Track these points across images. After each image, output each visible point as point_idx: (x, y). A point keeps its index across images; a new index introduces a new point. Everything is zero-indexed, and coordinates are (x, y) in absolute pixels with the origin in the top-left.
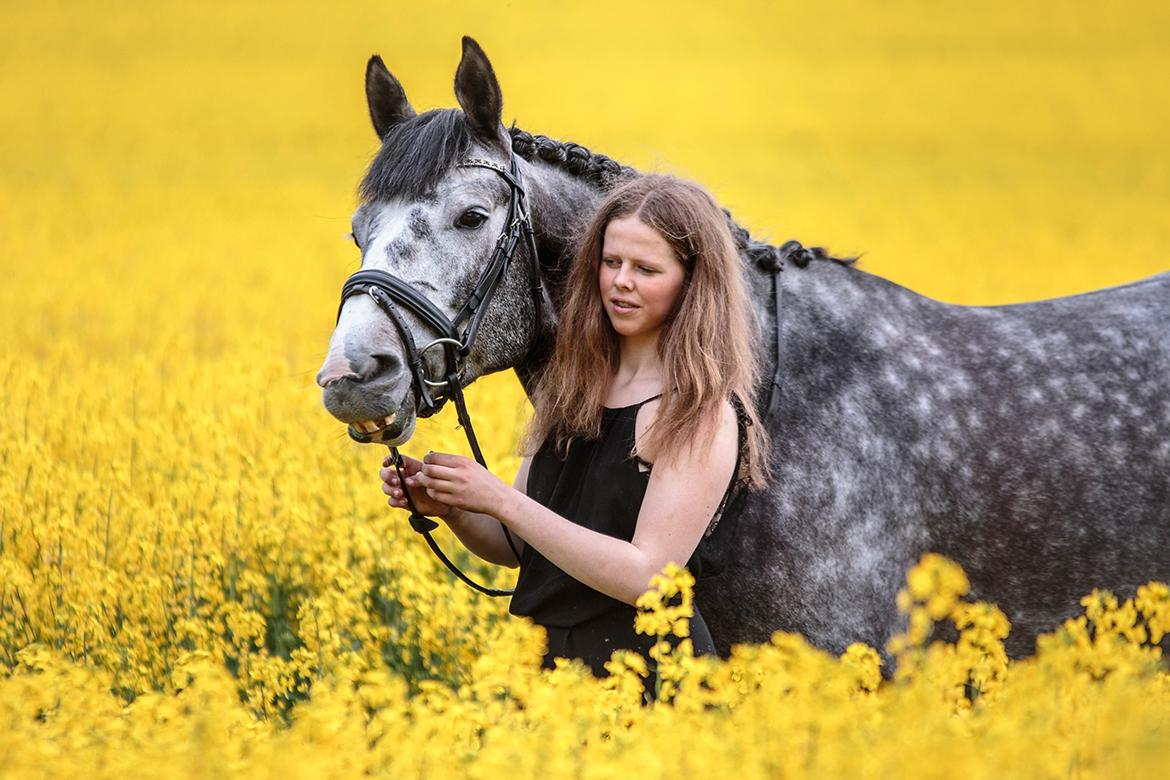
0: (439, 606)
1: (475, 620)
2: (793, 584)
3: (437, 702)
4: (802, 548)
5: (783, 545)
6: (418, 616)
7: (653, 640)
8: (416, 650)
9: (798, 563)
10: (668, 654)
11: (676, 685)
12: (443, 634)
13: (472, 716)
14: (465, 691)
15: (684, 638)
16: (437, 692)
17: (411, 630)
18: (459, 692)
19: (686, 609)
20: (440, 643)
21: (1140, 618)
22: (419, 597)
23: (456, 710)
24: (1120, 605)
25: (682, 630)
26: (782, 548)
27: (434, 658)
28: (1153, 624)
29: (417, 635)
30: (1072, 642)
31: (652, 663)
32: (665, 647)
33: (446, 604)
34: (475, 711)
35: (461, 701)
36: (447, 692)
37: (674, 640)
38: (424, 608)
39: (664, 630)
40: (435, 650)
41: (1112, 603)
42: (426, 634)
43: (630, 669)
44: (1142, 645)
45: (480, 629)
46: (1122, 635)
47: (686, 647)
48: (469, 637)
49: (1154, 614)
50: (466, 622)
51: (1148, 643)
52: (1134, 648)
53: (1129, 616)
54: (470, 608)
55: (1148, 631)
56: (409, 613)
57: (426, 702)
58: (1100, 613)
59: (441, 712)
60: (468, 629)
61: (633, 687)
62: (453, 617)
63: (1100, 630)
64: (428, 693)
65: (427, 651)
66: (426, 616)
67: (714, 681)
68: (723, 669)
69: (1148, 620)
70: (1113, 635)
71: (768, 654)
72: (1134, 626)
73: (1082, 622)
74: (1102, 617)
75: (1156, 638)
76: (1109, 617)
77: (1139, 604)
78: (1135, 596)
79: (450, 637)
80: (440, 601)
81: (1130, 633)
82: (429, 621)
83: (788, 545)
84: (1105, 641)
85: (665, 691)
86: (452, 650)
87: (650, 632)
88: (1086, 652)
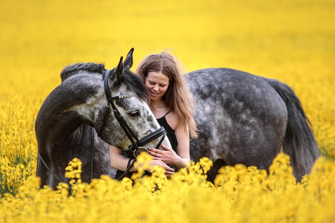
0: (12, 173)
1: (22, 177)
2: (100, 162)
3: (9, 199)
4: (101, 152)
5: (97, 151)
6: (6, 176)
7: (70, 179)
8: (6, 186)
9: (101, 156)
10: (74, 183)
11: (76, 191)
12: (13, 181)
13: (19, 202)
14: (17, 196)
15: (78, 179)
16: (9, 196)
17: (4, 180)
18: (15, 196)
19: (79, 171)
20: (13, 183)
21: (201, 167)
22: (7, 171)
23: (14, 201)
24: (195, 164)
25: (78, 176)
26: (97, 152)
27: (11, 187)
28: (204, 169)
29: (6, 181)
30: (183, 174)
31: (70, 186)
32: (74, 181)
33: (14, 173)
34: (20, 201)
35: (16, 198)
36: (12, 196)
37: (76, 179)
38: (8, 174)
39: (73, 177)
40: (11, 185)
41: (193, 163)
42: (9, 181)
43: (64, 187)
44: (202, 174)
45: (24, 179)
46: (196, 172)
47: (79, 181)
48: (21, 181)
49: (204, 166)
50: (20, 177)
51: (203, 174)
52: (199, 175)
53: (198, 167)
54: (21, 173)
55: (203, 170)
56: (4, 176)
57: (6, 199)
58: (190, 166)
59: (10, 202)
60: (20, 179)
61: (65, 192)
62: (16, 176)
63: (190, 171)
64: (6, 197)
65: (9, 186)
66: (8, 176)
67: (87, 189)
68: (89, 186)
69: (203, 168)
70: (193, 172)
71: (101, 181)
72: (199, 169)
73: (185, 169)
74: (190, 167)
75: (205, 172)
76: (192, 167)
77: (201, 163)
78: (199, 161)
79: (15, 182)
80: (12, 171)
81: (198, 171)
82: (9, 177)
83: (98, 151)
84: (192, 174)
85: (74, 193)
86: (16, 185)
87: (69, 177)
88: (187, 177)
